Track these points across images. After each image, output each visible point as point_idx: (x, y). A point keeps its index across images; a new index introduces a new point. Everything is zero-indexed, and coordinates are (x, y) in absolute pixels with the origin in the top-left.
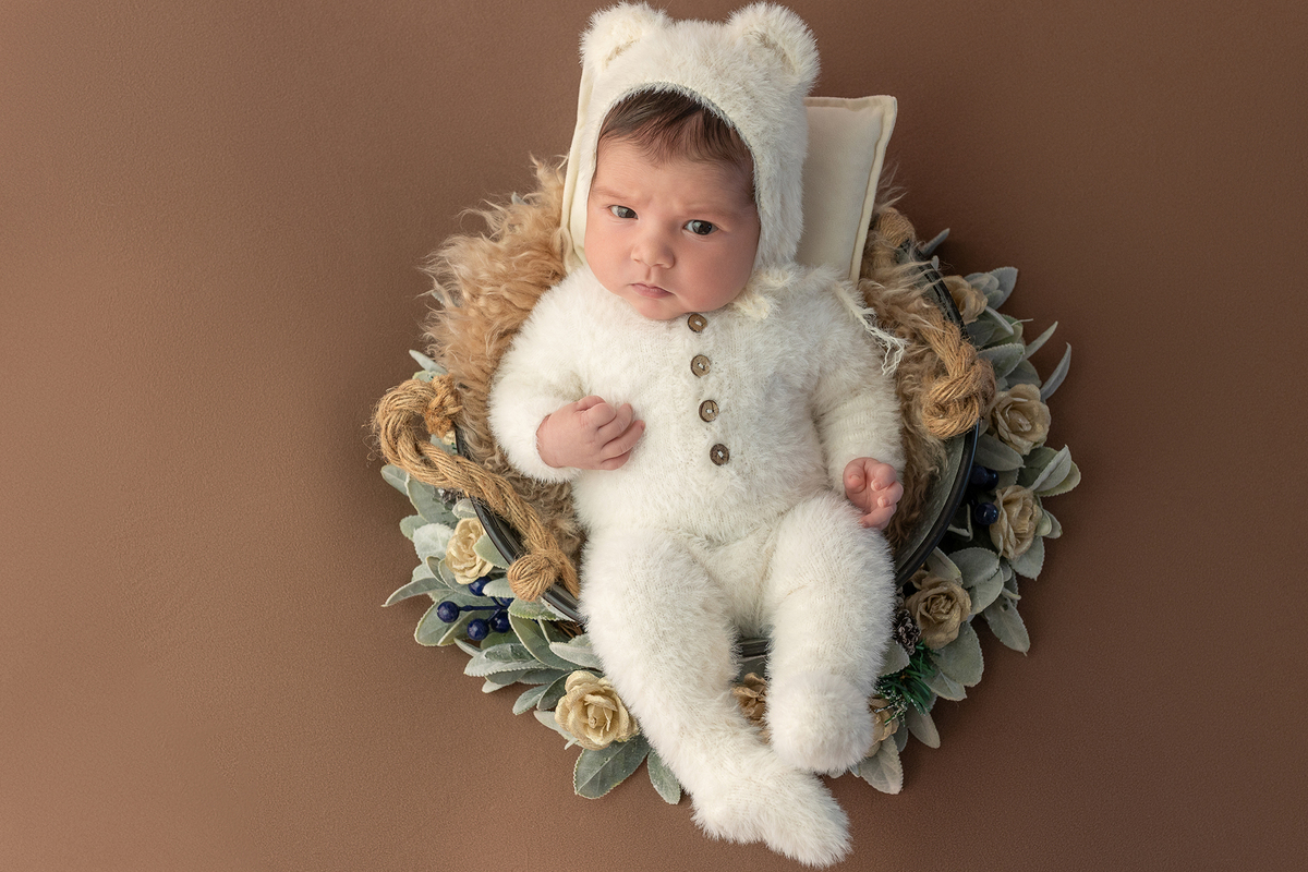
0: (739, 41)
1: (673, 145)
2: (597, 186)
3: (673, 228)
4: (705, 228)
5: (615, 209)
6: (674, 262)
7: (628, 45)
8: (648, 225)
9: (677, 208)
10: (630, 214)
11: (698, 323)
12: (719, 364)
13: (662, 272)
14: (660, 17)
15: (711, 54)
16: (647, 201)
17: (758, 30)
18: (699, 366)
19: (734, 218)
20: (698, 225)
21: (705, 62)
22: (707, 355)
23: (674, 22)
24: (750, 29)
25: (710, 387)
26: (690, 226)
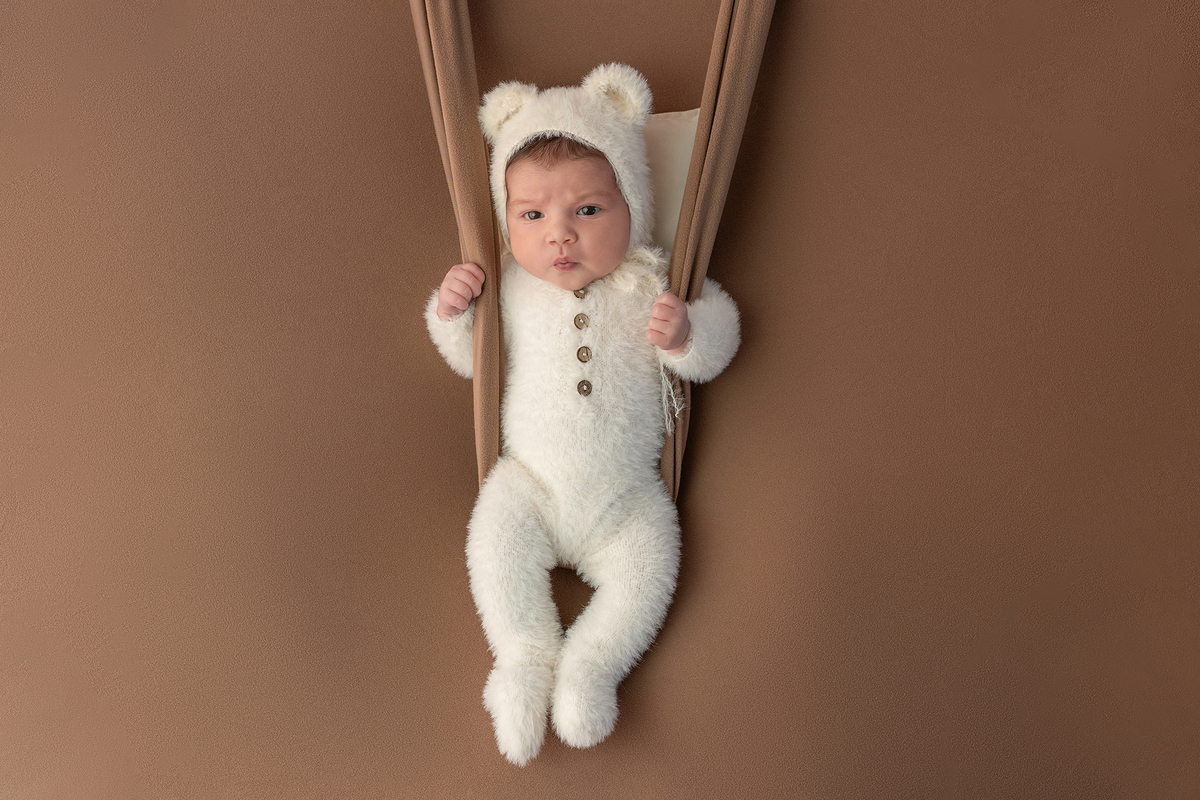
2: (512, 200)
3: (572, 213)
4: (591, 211)
5: (527, 216)
6: (577, 238)
8: (553, 215)
9: (570, 197)
10: (538, 215)
11: (582, 292)
13: (570, 246)
16: (548, 199)
18: (580, 322)
20: (586, 210)
22: (587, 314)
23: (543, 90)
24: (599, 85)
25: (587, 337)
26: (581, 211)
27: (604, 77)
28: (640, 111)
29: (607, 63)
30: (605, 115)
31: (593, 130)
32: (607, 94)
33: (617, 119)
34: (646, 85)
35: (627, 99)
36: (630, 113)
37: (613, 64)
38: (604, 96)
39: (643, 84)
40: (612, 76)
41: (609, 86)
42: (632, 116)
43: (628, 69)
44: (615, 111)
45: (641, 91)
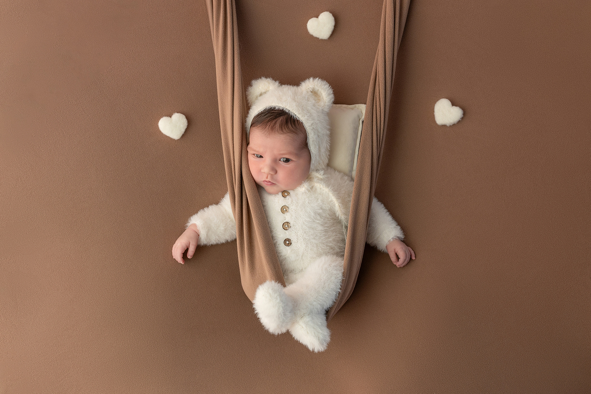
0: (304, 92)
1: (273, 128)
3: (275, 161)
4: (287, 160)
5: (255, 155)
6: (276, 172)
7: (265, 93)
9: (276, 152)
10: (261, 157)
11: (286, 194)
12: (292, 208)
13: (272, 176)
14: (277, 83)
15: (296, 97)
16: (265, 152)
17: (311, 87)
18: (283, 210)
19: (297, 155)
20: (284, 159)
21: (294, 100)
22: (287, 206)
23: (281, 85)
24: (308, 87)
25: (288, 217)
26: (282, 160)
27: (310, 84)
28: (327, 104)
29: (315, 77)
30: (309, 102)
31: (300, 109)
32: (312, 92)
33: (314, 105)
34: (332, 92)
35: (321, 97)
36: (322, 104)
37: (317, 78)
38: (310, 93)
39: (331, 91)
40: (316, 84)
41: (313, 89)
42: (323, 105)
43: (325, 82)
44: (314, 101)
45: (329, 95)
